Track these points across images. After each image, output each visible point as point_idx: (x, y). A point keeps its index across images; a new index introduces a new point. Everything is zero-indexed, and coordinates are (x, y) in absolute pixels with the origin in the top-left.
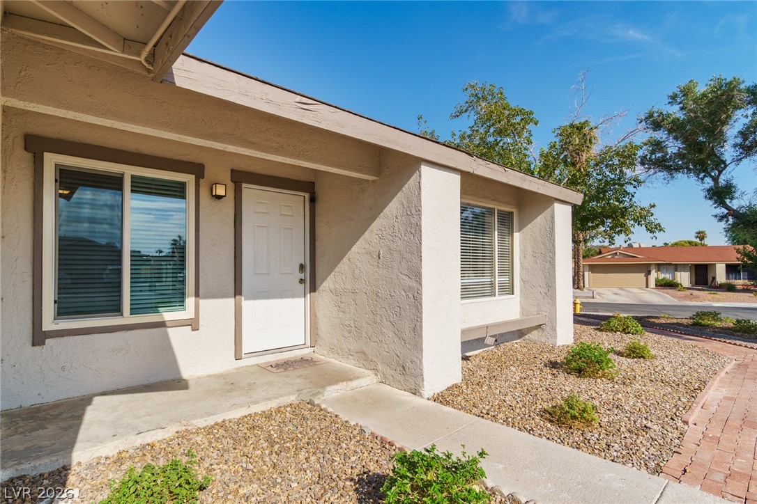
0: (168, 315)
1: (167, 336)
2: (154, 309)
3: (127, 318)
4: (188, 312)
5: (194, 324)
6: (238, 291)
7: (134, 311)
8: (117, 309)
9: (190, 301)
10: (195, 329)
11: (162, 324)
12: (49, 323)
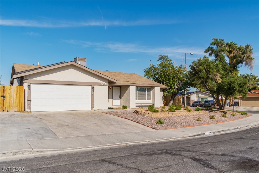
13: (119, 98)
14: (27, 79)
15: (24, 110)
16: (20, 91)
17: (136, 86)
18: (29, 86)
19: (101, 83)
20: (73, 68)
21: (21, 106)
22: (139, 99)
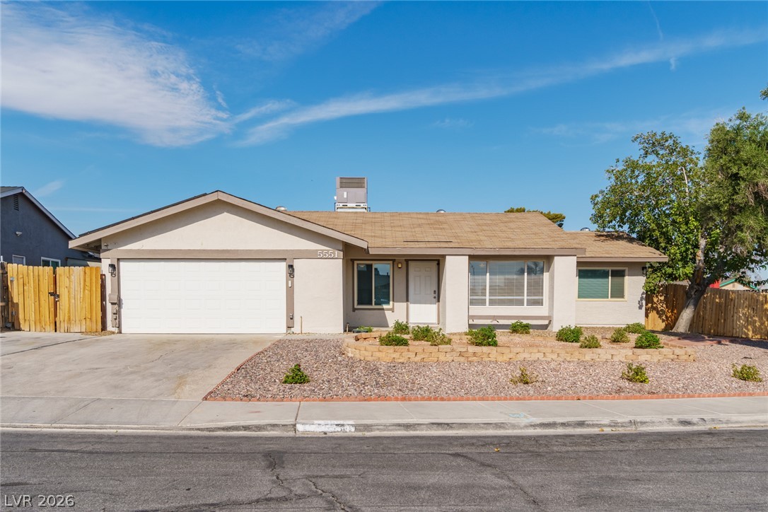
0: (385, 306)
1: (384, 313)
2: (380, 304)
3: (374, 306)
4: (390, 306)
5: (392, 310)
6: (407, 300)
7: (376, 304)
8: (371, 304)
9: (391, 303)
10: (393, 312)
11: (383, 309)
12: (356, 306)
13: (435, 297)
14: (109, 248)
15: (104, 328)
16: (91, 280)
17: (472, 257)
18: (112, 266)
19: (317, 250)
20: (228, 212)
21: (94, 319)
22: (492, 302)
